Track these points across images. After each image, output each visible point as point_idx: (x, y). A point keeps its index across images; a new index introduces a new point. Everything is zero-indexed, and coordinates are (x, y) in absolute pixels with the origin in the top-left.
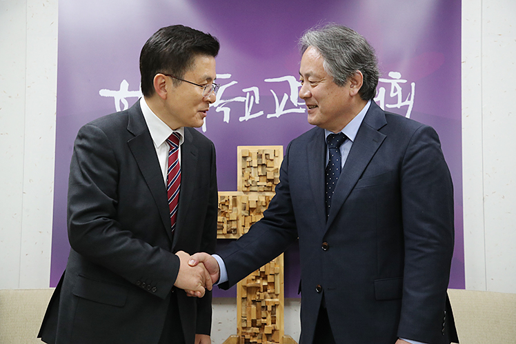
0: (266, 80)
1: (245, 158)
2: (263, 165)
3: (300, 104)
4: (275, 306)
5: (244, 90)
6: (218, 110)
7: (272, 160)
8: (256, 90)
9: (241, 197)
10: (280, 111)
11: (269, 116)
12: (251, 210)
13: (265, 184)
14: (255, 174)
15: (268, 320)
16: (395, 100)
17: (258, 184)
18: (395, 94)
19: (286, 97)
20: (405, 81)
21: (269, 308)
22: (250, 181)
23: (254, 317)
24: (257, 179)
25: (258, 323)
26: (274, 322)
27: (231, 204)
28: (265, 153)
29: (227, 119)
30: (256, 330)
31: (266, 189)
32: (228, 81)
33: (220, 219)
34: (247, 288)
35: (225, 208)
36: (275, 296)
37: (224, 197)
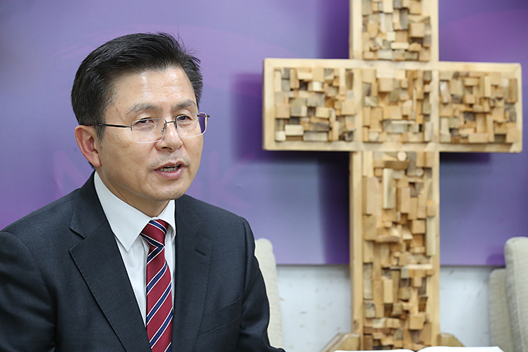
2: (403, 10)
4: (425, 278)
7: (419, 1)
9: (362, 72)
12: (382, 94)
13: (406, 46)
14: (388, 26)
15: (413, 305)
17: (394, 46)
21: (416, 282)
22: (379, 41)
23: (389, 299)
24: (391, 36)
25: (396, 310)
26: (422, 308)
27: (342, 84)
30: (396, 323)
31: (408, 56)
33: (323, 112)
34: (375, 244)
35: (331, 93)
36: (425, 261)
37: (332, 70)
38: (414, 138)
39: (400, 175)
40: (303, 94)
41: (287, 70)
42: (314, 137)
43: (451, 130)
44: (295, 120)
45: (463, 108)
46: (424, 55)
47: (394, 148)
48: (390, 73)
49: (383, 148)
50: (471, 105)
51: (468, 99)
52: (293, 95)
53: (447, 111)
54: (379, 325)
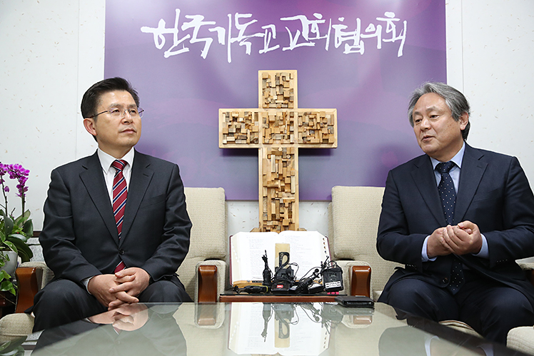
0: (282, 19)
1: (265, 79)
2: (281, 85)
3: (310, 39)
4: (291, 203)
5: (263, 28)
6: (241, 44)
7: (288, 81)
8: (273, 27)
9: (262, 113)
10: (293, 45)
11: (284, 49)
12: (271, 123)
13: (282, 101)
14: (273, 93)
15: (286, 215)
16: (390, 36)
17: (276, 102)
18: (390, 31)
19: (298, 33)
20: (398, 20)
21: (287, 205)
22: (269, 99)
23: (274, 212)
24: (275, 97)
25: (277, 217)
26: (290, 217)
27: (253, 118)
28: (282, 75)
29: (248, 51)
30: (277, 223)
31: (283, 106)
32: (250, 19)
33: (243, 131)
34: (269, 188)
35: (248, 122)
36: (291, 195)
37: (248, 112)
38: (286, 142)
39: (279, 158)
40: (235, 123)
41: (228, 113)
42: (240, 142)
43: (303, 138)
44: (230, 134)
45: (308, 128)
46: (290, 105)
47: (278, 146)
48: (273, 113)
49: (272, 146)
50: (312, 127)
51: (311, 124)
52: (230, 124)
53: (301, 130)
54: (270, 224)
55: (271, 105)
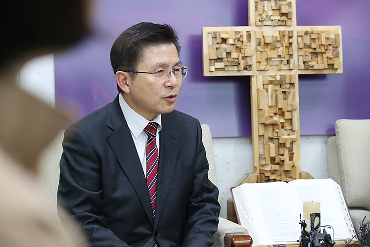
4: (292, 143)
9: (255, 33)
12: (267, 44)
13: (279, 18)
14: (268, 8)
15: (286, 157)
17: (272, 18)
21: (287, 145)
22: (264, 16)
23: (273, 155)
24: (270, 13)
25: (277, 160)
26: (291, 159)
27: (245, 39)
30: (277, 167)
31: (280, 23)
33: (235, 55)
34: (265, 125)
35: (239, 44)
36: (292, 133)
37: (239, 32)
38: (285, 68)
39: (278, 88)
40: (224, 46)
41: (215, 33)
42: (230, 69)
43: (304, 62)
44: (220, 59)
45: (310, 50)
46: (289, 23)
47: (274, 73)
48: (270, 33)
49: (268, 74)
50: (315, 49)
51: (314, 45)
52: (218, 46)
53: (302, 53)
54: (268, 168)
55: (266, 23)
